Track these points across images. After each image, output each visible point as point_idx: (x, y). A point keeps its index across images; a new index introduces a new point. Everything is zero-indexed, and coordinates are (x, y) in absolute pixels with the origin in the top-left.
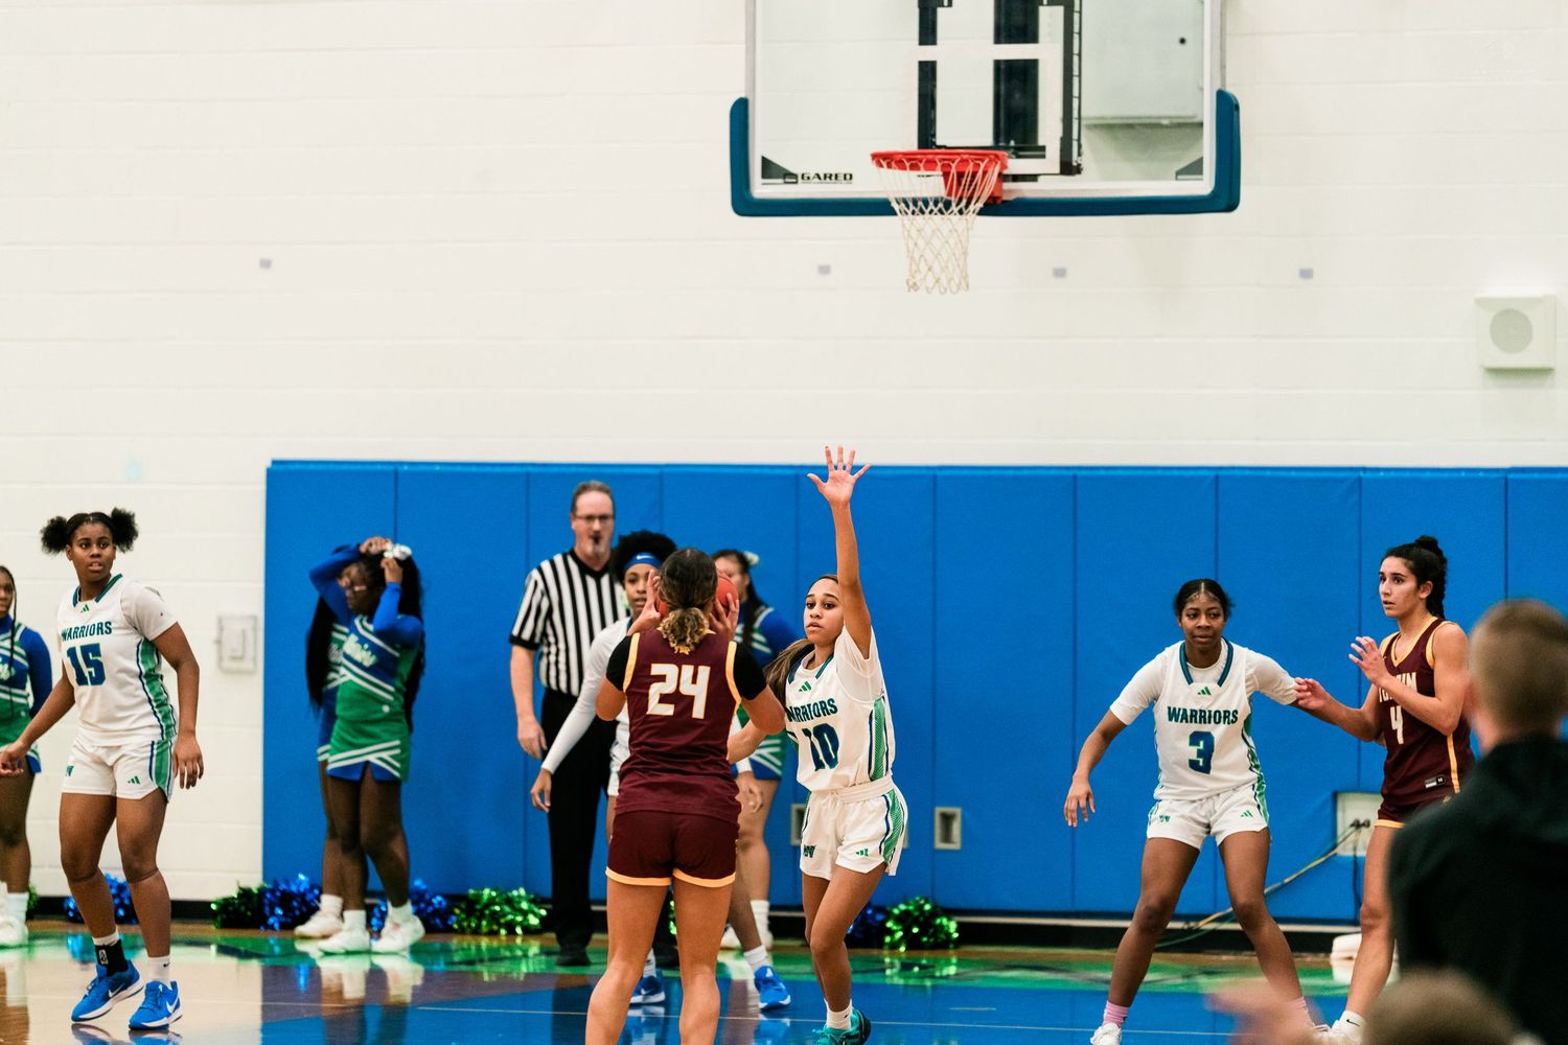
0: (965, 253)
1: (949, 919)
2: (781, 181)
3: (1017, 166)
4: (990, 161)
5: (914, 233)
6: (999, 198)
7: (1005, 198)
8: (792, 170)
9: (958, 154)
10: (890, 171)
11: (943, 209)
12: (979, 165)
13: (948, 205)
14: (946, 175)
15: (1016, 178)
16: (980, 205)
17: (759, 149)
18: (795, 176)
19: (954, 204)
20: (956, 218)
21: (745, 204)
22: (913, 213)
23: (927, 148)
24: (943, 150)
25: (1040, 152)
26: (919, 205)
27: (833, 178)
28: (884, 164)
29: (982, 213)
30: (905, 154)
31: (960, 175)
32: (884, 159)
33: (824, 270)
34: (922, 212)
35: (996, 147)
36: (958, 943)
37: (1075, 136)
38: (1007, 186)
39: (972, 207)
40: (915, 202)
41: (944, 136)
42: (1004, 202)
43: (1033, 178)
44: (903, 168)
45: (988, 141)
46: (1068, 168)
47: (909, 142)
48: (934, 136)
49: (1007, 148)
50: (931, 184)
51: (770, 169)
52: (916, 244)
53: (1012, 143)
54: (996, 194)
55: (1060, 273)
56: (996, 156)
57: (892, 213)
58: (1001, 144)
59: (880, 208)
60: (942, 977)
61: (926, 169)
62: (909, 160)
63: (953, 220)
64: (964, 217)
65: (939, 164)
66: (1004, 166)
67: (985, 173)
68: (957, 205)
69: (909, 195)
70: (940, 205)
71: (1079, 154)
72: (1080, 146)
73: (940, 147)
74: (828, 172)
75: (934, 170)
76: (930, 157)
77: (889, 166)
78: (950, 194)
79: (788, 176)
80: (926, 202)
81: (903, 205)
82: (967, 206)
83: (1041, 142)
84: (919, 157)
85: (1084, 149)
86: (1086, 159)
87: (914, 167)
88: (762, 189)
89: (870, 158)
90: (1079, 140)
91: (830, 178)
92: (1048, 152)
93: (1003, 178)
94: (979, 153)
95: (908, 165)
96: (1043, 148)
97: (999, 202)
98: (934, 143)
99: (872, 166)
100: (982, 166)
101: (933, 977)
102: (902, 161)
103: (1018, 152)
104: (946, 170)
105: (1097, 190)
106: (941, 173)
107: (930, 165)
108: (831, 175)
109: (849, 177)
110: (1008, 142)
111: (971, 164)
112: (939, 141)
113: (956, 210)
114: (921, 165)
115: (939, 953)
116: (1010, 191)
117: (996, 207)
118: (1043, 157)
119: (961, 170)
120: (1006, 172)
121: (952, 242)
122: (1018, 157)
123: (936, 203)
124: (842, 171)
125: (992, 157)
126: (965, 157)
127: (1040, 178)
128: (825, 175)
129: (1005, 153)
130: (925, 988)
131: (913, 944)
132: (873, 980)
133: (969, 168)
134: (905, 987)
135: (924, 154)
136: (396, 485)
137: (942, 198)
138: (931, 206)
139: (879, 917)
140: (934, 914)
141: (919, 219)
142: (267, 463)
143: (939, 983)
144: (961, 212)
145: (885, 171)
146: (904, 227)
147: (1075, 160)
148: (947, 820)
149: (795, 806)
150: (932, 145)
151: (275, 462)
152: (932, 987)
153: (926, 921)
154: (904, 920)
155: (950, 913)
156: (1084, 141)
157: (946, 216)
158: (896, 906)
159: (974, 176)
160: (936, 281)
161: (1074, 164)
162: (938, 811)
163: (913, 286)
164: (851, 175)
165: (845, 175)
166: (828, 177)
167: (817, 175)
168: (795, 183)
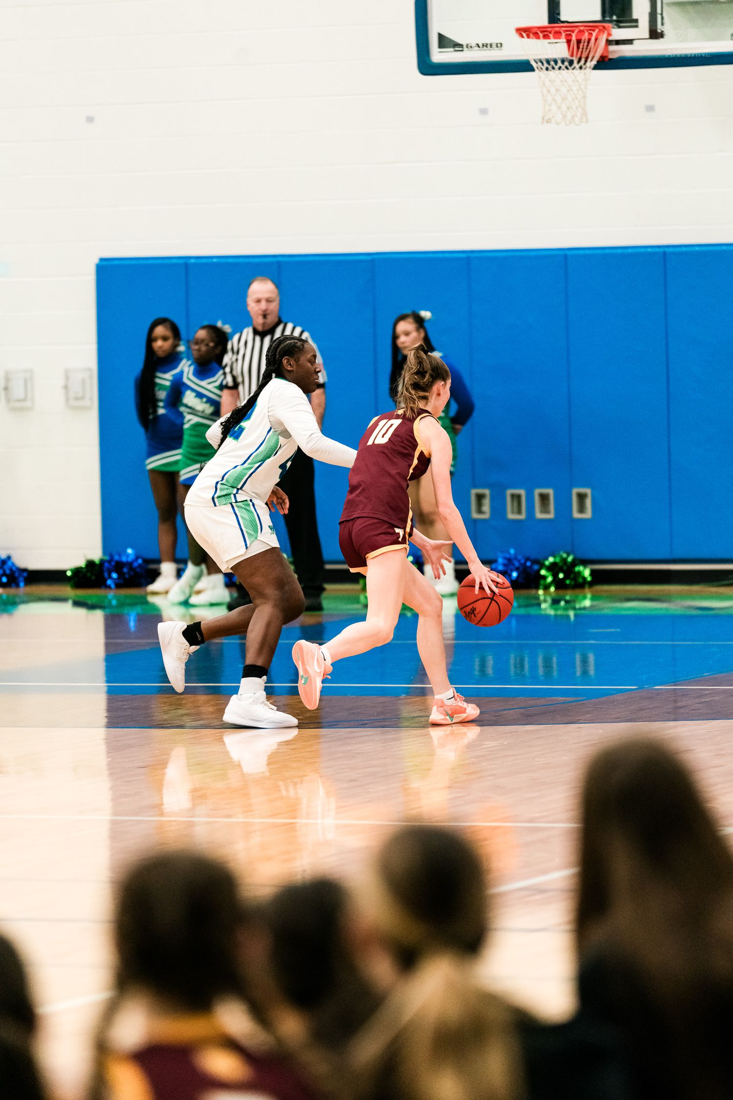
0: (584, 97)
1: (585, 567)
2: (452, 49)
3: (618, 33)
4: (600, 31)
5: (547, 83)
6: (606, 57)
7: (611, 56)
8: (460, 42)
9: (577, 27)
10: (529, 40)
11: (568, 66)
12: (591, 34)
13: (571, 63)
14: (569, 42)
15: (618, 42)
16: (594, 62)
17: (435, 28)
18: (461, 46)
19: (575, 62)
20: (577, 72)
21: (427, 67)
22: (547, 69)
23: (554, 23)
24: (566, 24)
25: (634, 23)
26: (550, 64)
27: (489, 46)
28: (524, 34)
29: (596, 68)
30: (539, 28)
31: (579, 42)
32: (525, 32)
33: (484, 112)
34: (553, 68)
35: (603, 21)
36: (592, 584)
37: (659, 11)
38: (612, 48)
39: (588, 64)
40: (548, 62)
41: (566, 14)
42: (610, 59)
43: (629, 42)
44: (538, 38)
45: (598, 16)
46: (655, 34)
47: (541, 19)
48: (559, 14)
49: (611, 21)
50: (558, 49)
51: (444, 42)
52: (549, 91)
53: (615, 18)
54: (605, 55)
55: (650, 109)
56: (604, 27)
57: (532, 69)
58: (607, 18)
59: (524, 66)
60: (580, 609)
61: (555, 38)
62: (542, 32)
63: (574, 75)
64: (583, 71)
65: (563, 34)
66: (609, 35)
67: (596, 39)
68: (579, 62)
69: (544, 57)
70: (566, 64)
71: (662, 24)
72: (662, 18)
73: (563, 22)
74: (485, 42)
75: (560, 38)
76: (557, 29)
77: (528, 37)
78: (572, 55)
79: (457, 46)
80: (556, 62)
81: (540, 64)
82: (585, 64)
83: (635, 16)
84: (549, 29)
85: (666, 20)
86: (667, 27)
87: (546, 37)
88: (439, 56)
89: (514, 31)
90: (662, 14)
91: (487, 46)
92: (640, 23)
93: (609, 42)
94: (591, 25)
95: (541, 35)
96: (636, 21)
97: (606, 60)
98: (559, 20)
99: (516, 36)
100: (594, 34)
101: (574, 609)
102: (538, 33)
103: (619, 24)
104: (569, 38)
105: (675, 49)
106: (565, 40)
107: (557, 35)
108: (487, 44)
109: (499, 45)
110: (611, 16)
111: (586, 34)
112: (563, 17)
113: (577, 66)
114: (551, 36)
115: (577, 591)
116: (613, 52)
117: (605, 63)
118: (637, 26)
119: (579, 38)
120: (611, 38)
121: (575, 89)
122: (620, 27)
123: (563, 61)
124: (494, 41)
125: (601, 28)
126: (582, 28)
127: (635, 42)
128: (483, 45)
129: (610, 25)
130: (568, 617)
131: (560, 585)
132: (533, 611)
133: (586, 36)
134: (556, 616)
135: (552, 27)
136: (187, 273)
137: (567, 58)
138: (560, 64)
139: (536, 567)
140: (574, 564)
141: (551, 73)
142: (96, 261)
143: (579, 612)
144: (581, 68)
145: (526, 40)
146: (540, 77)
147: (660, 28)
148: (582, 497)
149: (474, 492)
150: (558, 21)
151: (102, 260)
152: (576, 616)
153: (569, 569)
154: (553, 568)
155: (585, 562)
156: (664, 15)
157: (570, 71)
158: (547, 559)
159: (589, 40)
160: (565, 116)
161: (659, 31)
162: (575, 491)
163: (549, 121)
164: (501, 44)
165: (497, 44)
166: (485, 45)
167: (478, 44)
168: (462, 51)
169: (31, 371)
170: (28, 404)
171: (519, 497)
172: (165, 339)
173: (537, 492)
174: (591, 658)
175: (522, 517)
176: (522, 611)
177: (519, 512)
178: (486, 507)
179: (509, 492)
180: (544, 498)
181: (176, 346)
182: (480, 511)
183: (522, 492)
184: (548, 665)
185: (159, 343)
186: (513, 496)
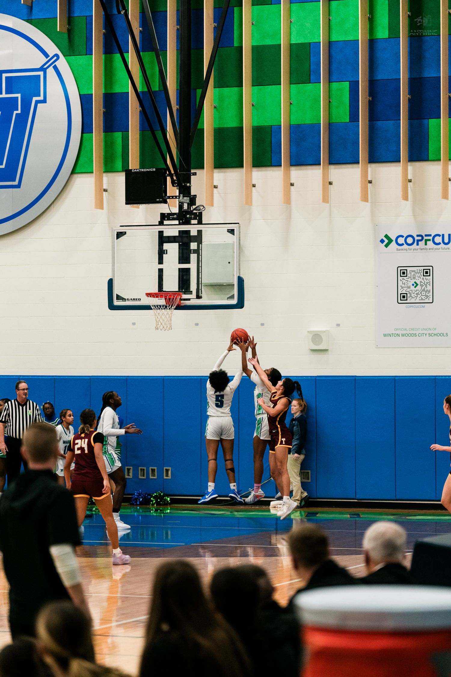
0: (171, 320)
1: (168, 497)
2: (122, 301)
3: (184, 296)
4: (177, 295)
5: (157, 314)
6: (180, 305)
8: (124, 297)
9: (169, 293)
12: (174, 296)
13: (166, 307)
14: (166, 299)
15: (185, 300)
16: (175, 307)
17: (116, 292)
18: (125, 299)
20: (168, 310)
21: (112, 307)
22: (157, 309)
24: (165, 292)
25: (191, 293)
26: (159, 307)
29: (175, 309)
30: (155, 293)
31: (169, 299)
32: (149, 295)
33: (134, 324)
34: (159, 309)
35: (179, 291)
36: (170, 504)
37: (200, 288)
38: (182, 302)
39: (172, 307)
40: (157, 306)
41: (165, 288)
43: (189, 300)
44: (154, 297)
45: (177, 290)
46: (198, 297)
47: (156, 290)
48: (163, 288)
49: (182, 292)
50: (162, 302)
51: (119, 298)
52: (158, 317)
53: (183, 290)
55: (197, 324)
56: (179, 294)
57: (152, 309)
58: (181, 290)
59: (148, 308)
60: (166, 513)
62: (156, 295)
64: (170, 310)
65: (164, 296)
66: (181, 297)
67: (176, 298)
68: (169, 307)
69: (156, 304)
70: (164, 307)
71: (201, 293)
72: (201, 291)
73: (164, 291)
77: (150, 297)
78: (167, 304)
79: (123, 299)
80: (160, 306)
81: (154, 307)
82: (171, 307)
83: (191, 290)
84: (158, 294)
85: (202, 292)
86: (204, 294)
87: (157, 297)
88: (116, 303)
89: (145, 294)
90: (201, 289)
93: (181, 300)
94: (174, 293)
96: (192, 292)
97: (180, 306)
99: (146, 297)
102: (154, 295)
103: (185, 292)
104: (166, 297)
105: (206, 303)
106: (164, 298)
107: (161, 296)
108: (135, 299)
109: (140, 300)
111: (172, 296)
114: (159, 296)
115: (165, 506)
116: (183, 303)
117: (179, 307)
118: (192, 294)
119: (170, 297)
120: (182, 298)
121: (167, 316)
122: (185, 294)
123: (163, 307)
124: (138, 298)
126: (171, 294)
127: (191, 300)
128: (133, 299)
130: (161, 516)
131: (158, 504)
132: (148, 514)
134: (156, 515)
135: (160, 293)
137: (165, 305)
138: (162, 307)
139: (149, 497)
140: (164, 496)
141: (159, 311)
143: (165, 514)
144: (170, 309)
145: (149, 298)
146: (154, 313)
148: (167, 471)
149: (126, 467)
150: (162, 291)
152: (163, 516)
153: (162, 498)
154: (155, 497)
155: (168, 496)
156: (203, 290)
157: (166, 310)
158: (154, 494)
159: (173, 299)
160: (163, 327)
161: (200, 296)
162: (165, 468)
163: (157, 329)
164: (140, 299)
165: (139, 299)
167: (131, 299)
168: (126, 301)
171: (144, 470)
173: (150, 468)
174: (169, 533)
175: (145, 478)
176: (144, 514)
177: (144, 476)
178: (131, 474)
180: (153, 470)
182: (129, 475)
183: (145, 468)
184: (153, 534)
186: (141, 469)
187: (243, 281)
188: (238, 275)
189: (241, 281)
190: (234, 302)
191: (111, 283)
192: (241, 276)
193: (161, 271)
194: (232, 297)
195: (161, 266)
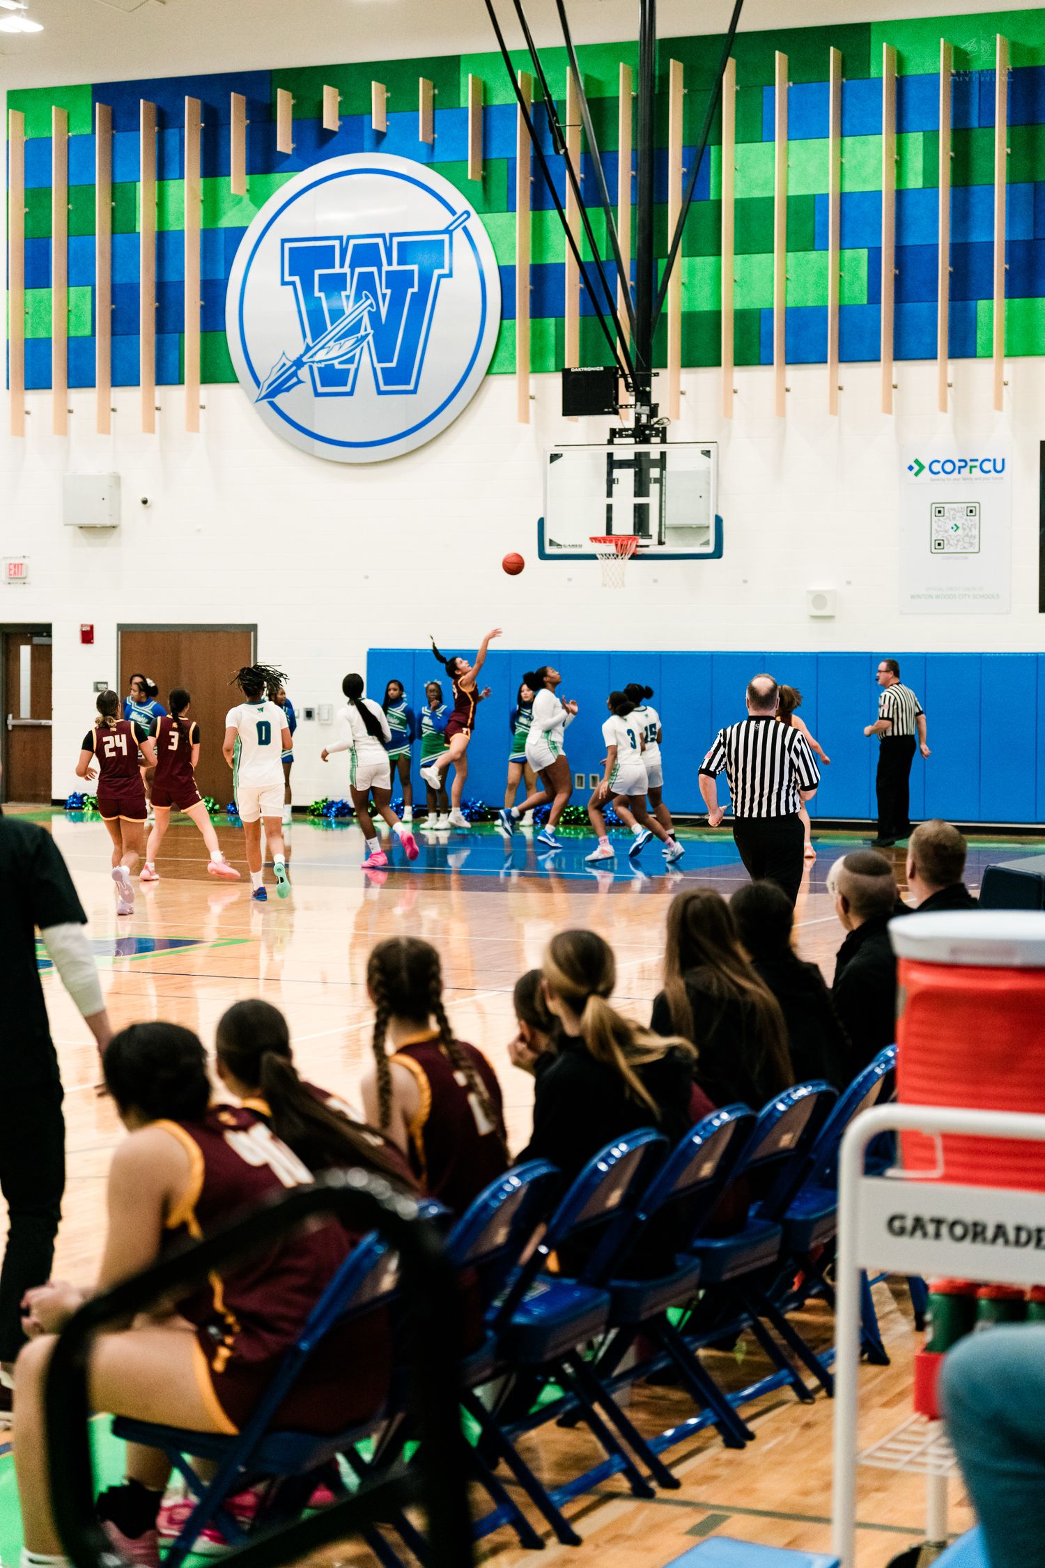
0: (623, 575)
2: (556, 547)
3: (642, 542)
4: (632, 540)
5: (605, 566)
6: (636, 553)
7: (638, 553)
8: (560, 543)
9: (621, 538)
11: (616, 558)
12: (628, 541)
13: (617, 556)
14: (616, 545)
15: (641, 546)
16: (629, 556)
17: (548, 536)
18: (561, 545)
21: (543, 556)
22: (605, 559)
23: (609, 535)
25: (650, 537)
26: (607, 556)
27: (575, 546)
28: (594, 541)
29: (630, 559)
30: (602, 537)
31: (622, 545)
32: (594, 539)
33: (570, 580)
34: (608, 558)
35: (635, 535)
37: (663, 530)
38: (639, 549)
39: (626, 557)
40: (605, 555)
41: (615, 531)
42: (637, 555)
43: (647, 546)
44: (601, 542)
45: (631, 532)
46: (661, 543)
47: (602, 533)
48: (612, 531)
49: (638, 535)
50: (611, 548)
51: (551, 543)
52: (606, 570)
55: (655, 581)
56: (635, 538)
57: (597, 559)
59: (593, 557)
61: (609, 543)
62: (603, 540)
63: (619, 561)
64: (623, 560)
65: (614, 541)
66: (637, 542)
67: (631, 544)
68: (621, 556)
69: (603, 552)
70: (615, 556)
71: (665, 538)
72: (665, 535)
73: (614, 535)
74: (573, 544)
75: (612, 543)
76: (611, 538)
77: (596, 542)
78: (618, 552)
79: (559, 545)
80: (610, 555)
81: (601, 556)
82: (624, 557)
83: (650, 534)
84: (606, 538)
85: (667, 536)
86: (667, 540)
87: (605, 542)
88: (549, 550)
89: (589, 539)
90: (664, 532)
92: (653, 537)
93: (637, 546)
94: (628, 537)
97: (635, 555)
99: (589, 542)
100: (630, 542)
102: (600, 540)
103: (642, 537)
104: (617, 543)
105: (671, 551)
106: (614, 544)
107: (611, 541)
109: (580, 546)
110: (639, 533)
111: (626, 541)
112: (614, 532)
113: (621, 558)
114: (608, 541)
116: (639, 551)
117: (635, 557)
118: (651, 539)
119: (622, 543)
120: (638, 544)
121: (619, 569)
122: (642, 539)
123: (613, 555)
124: (578, 544)
125: (633, 538)
126: (623, 538)
127: (650, 546)
129: (638, 537)
133: (625, 543)
135: (608, 538)
136: (414, 658)
137: (615, 554)
141: (608, 561)
142: (367, 650)
145: (594, 543)
146: (601, 563)
147: (663, 540)
150: (611, 534)
151: (370, 649)
156: (666, 533)
157: (617, 560)
159: (627, 545)
160: (613, 584)
163: (605, 585)
164: (582, 545)
166: (573, 546)
167: (569, 545)
168: (561, 548)
169: (331, 705)
170: (329, 722)
171: (582, 777)
172: (395, 690)
173: (591, 775)
175: (583, 788)
177: (581, 785)
179: (577, 775)
181: (401, 694)
183: (583, 775)
185: (392, 692)
186: (578, 777)
187: (722, 520)
188: (715, 513)
189: (719, 521)
190: (710, 549)
191: (541, 523)
192: (719, 514)
193: (609, 508)
194: (707, 543)
195: (609, 501)
